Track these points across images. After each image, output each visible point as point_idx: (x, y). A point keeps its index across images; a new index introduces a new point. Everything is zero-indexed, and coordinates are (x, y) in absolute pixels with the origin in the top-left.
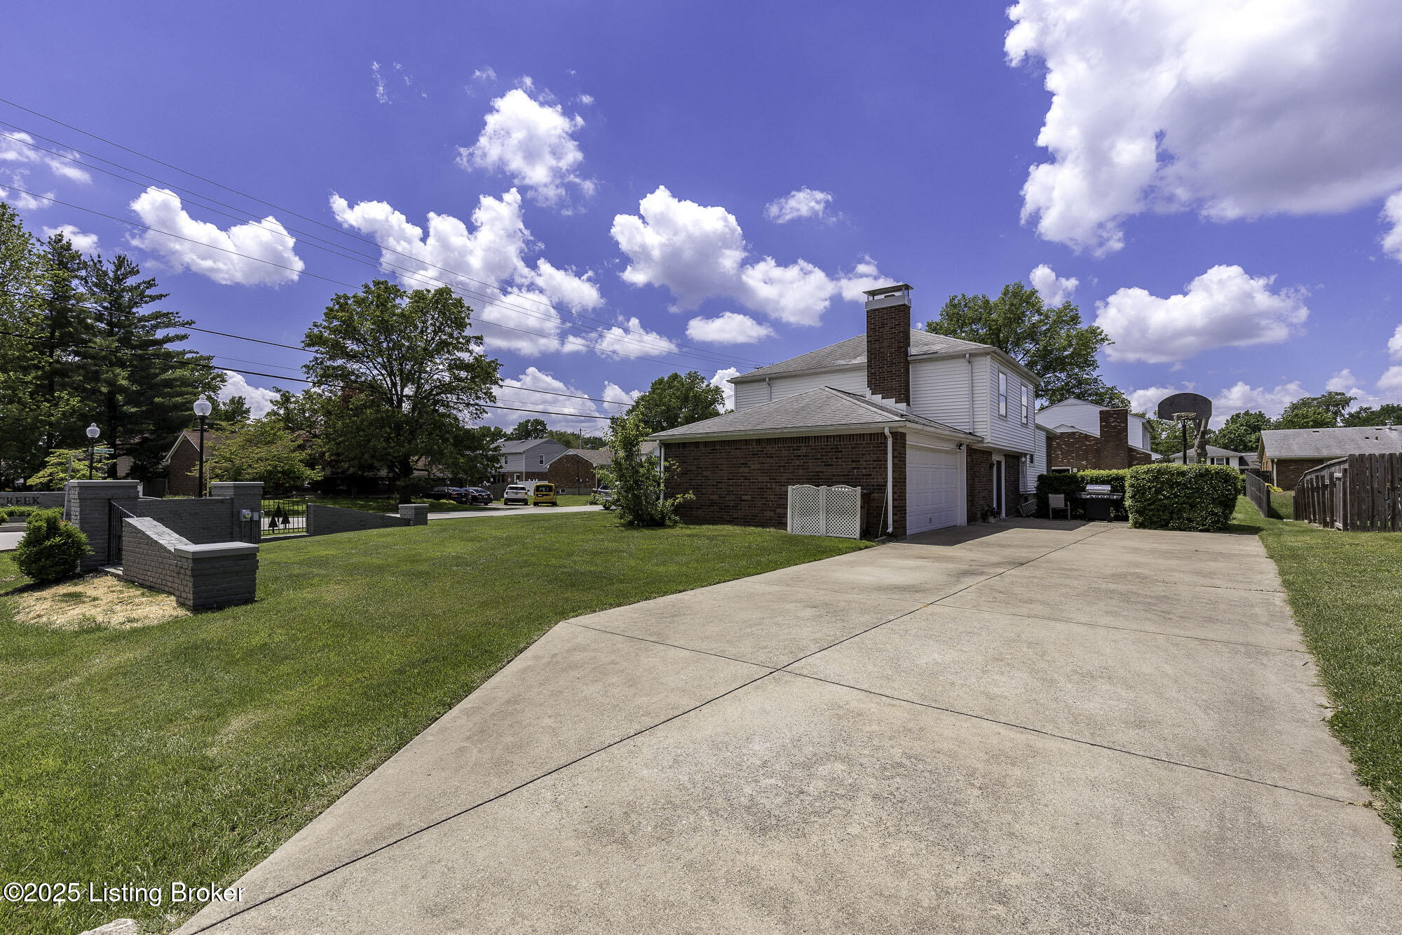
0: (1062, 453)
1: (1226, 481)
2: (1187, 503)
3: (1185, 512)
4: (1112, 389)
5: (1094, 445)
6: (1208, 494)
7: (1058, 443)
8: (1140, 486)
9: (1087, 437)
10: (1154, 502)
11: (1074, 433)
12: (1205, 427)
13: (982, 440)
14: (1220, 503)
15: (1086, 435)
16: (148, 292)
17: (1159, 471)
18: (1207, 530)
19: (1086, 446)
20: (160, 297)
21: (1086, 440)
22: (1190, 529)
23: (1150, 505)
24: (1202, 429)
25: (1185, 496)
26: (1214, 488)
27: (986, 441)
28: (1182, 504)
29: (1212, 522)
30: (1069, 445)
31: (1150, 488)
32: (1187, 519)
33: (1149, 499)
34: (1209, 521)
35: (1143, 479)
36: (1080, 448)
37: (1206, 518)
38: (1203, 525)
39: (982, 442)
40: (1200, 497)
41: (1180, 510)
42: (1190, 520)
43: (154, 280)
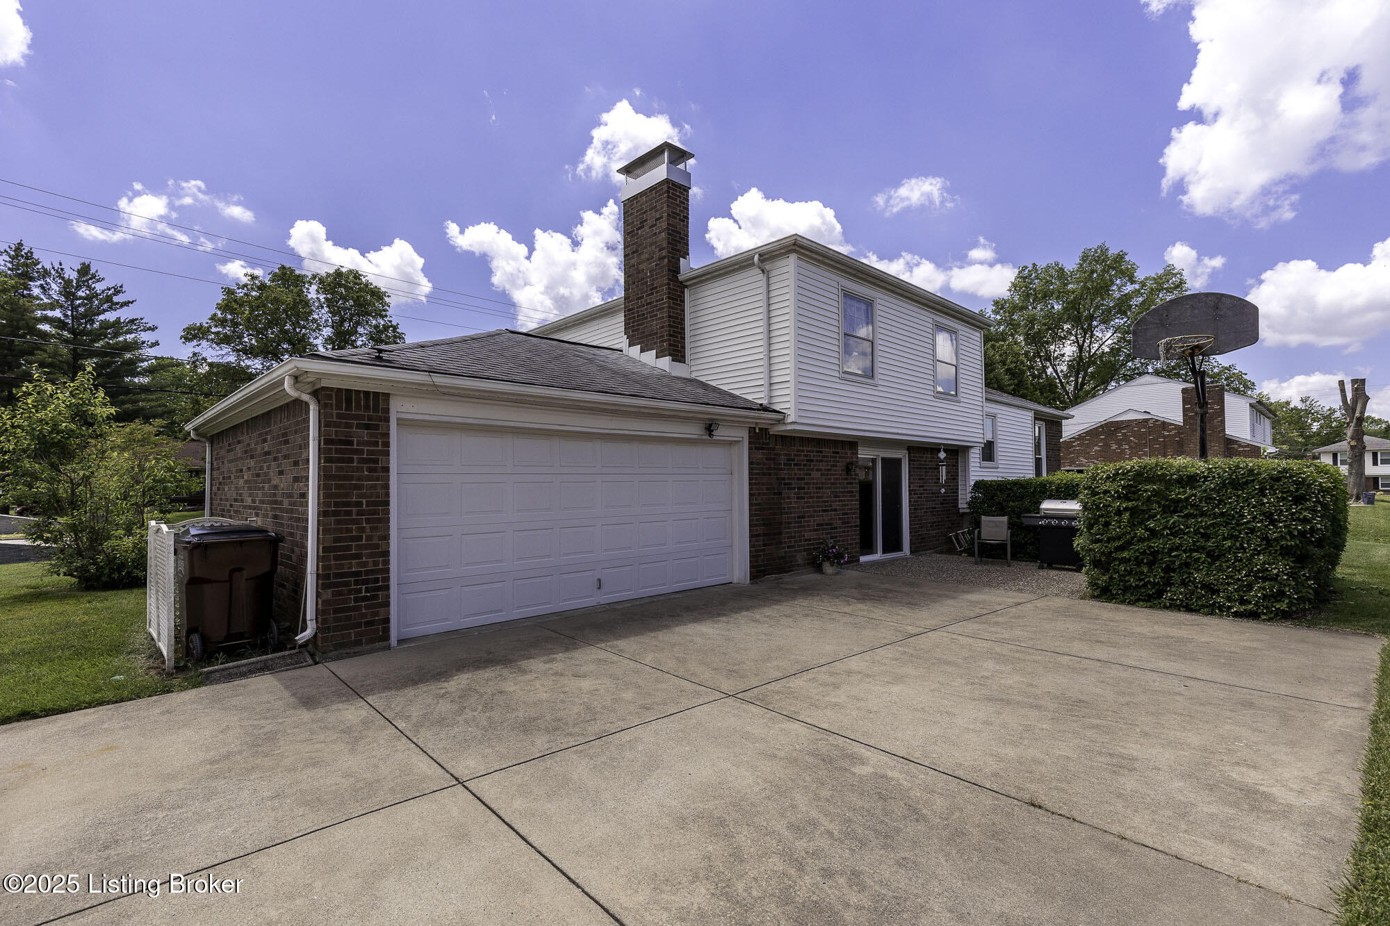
0: (1131, 448)
1: (1298, 500)
2: (1203, 548)
3: (1198, 570)
4: (1229, 368)
5: (1175, 435)
6: (1252, 530)
7: (1124, 434)
8: (1098, 509)
9: (1165, 425)
10: (1129, 543)
11: (1146, 421)
12: (1363, 412)
13: (781, 417)
14: (1286, 552)
15: (1164, 423)
16: (115, 299)
17: (1139, 474)
18: (1253, 615)
19: (1165, 437)
20: (127, 304)
21: (1164, 430)
22: (1213, 610)
23: (1119, 549)
24: (1357, 414)
25: (1196, 532)
26: (1269, 516)
27: (790, 420)
28: (1191, 551)
29: (1265, 597)
30: (1140, 436)
31: (1119, 513)
32: (1204, 586)
33: (1118, 538)
34: (1256, 593)
35: (1106, 492)
36: (1155, 440)
37: (1250, 587)
38: (1243, 602)
39: (781, 421)
40: (1231, 537)
41: (1187, 565)
42: (1211, 589)
43: (121, 287)
